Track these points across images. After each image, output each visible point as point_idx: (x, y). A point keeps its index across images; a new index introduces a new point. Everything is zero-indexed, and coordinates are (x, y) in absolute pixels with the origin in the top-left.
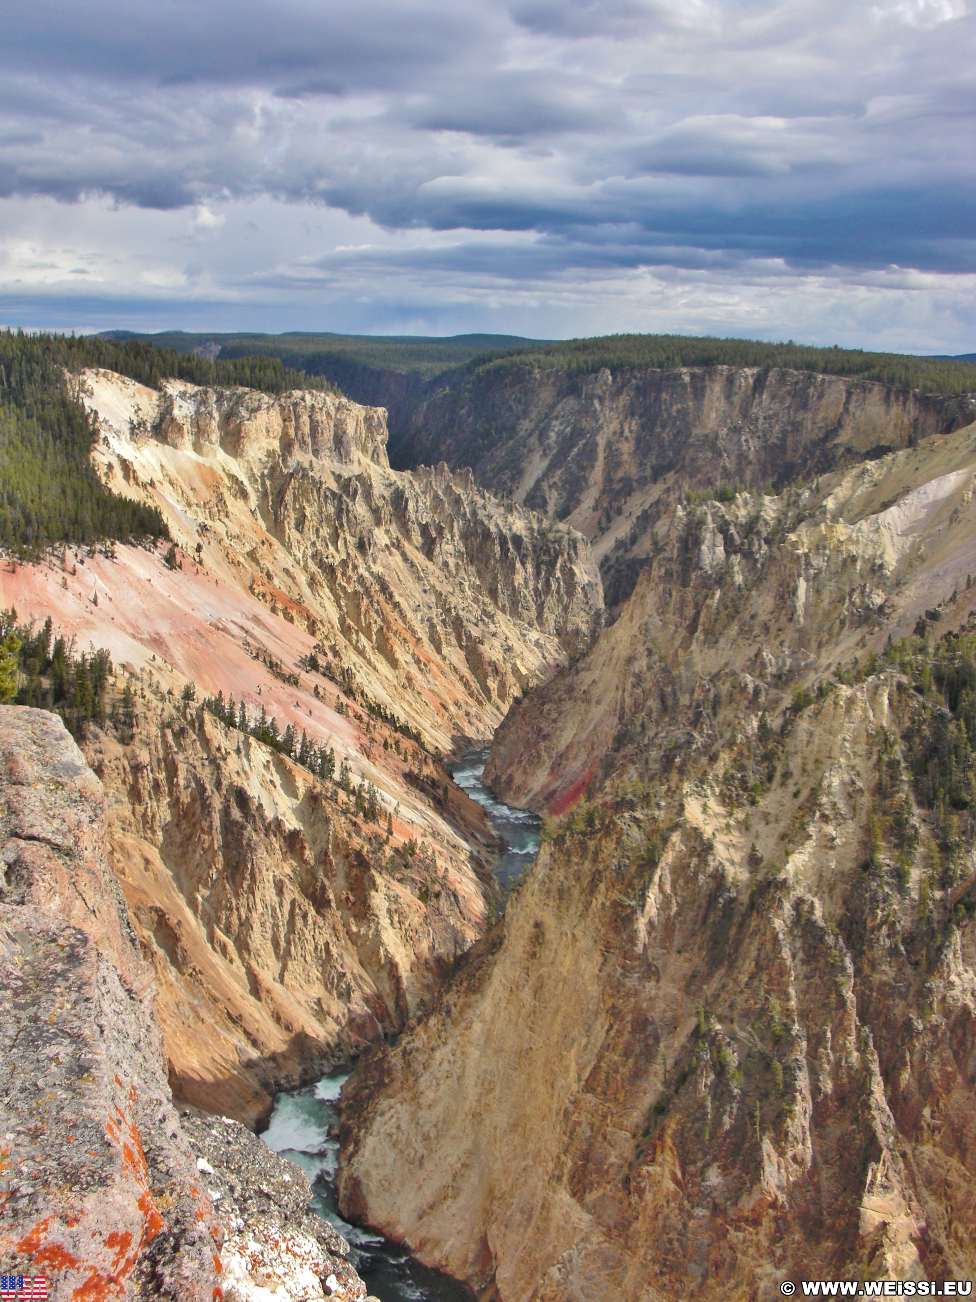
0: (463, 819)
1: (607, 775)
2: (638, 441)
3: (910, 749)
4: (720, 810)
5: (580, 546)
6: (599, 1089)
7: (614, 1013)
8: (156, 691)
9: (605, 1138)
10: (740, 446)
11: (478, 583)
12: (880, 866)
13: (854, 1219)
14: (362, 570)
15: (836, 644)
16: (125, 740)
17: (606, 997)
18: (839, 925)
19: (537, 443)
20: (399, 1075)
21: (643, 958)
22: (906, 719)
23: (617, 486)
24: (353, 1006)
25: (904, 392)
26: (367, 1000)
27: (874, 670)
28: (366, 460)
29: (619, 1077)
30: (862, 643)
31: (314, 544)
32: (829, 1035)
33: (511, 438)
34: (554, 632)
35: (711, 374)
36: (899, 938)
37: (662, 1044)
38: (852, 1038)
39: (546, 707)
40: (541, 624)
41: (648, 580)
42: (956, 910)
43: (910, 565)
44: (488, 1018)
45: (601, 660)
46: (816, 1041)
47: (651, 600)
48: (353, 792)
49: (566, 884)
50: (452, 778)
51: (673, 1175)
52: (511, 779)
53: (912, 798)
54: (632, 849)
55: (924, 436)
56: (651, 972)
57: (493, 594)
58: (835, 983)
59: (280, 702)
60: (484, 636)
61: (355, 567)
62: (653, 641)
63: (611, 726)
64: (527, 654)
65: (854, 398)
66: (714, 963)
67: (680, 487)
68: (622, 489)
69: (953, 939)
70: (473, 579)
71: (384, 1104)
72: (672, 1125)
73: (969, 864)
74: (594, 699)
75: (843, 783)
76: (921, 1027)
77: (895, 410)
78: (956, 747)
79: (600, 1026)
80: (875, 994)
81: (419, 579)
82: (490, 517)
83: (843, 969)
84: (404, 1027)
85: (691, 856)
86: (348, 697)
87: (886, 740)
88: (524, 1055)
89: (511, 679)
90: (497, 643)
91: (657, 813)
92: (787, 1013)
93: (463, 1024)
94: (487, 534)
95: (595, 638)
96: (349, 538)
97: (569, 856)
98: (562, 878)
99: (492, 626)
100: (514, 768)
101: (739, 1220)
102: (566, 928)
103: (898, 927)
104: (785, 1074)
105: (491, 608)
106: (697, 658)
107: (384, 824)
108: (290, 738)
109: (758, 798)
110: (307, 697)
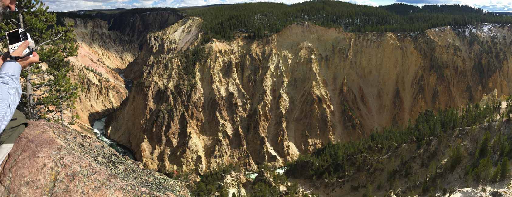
3: (183, 67)
4: (158, 78)
5: (135, 42)
8: (77, 65)
11: (121, 48)
13: (186, 132)
16: (73, 72)
18: (177, 93)
19: (128, 26)
21: (150, 100)
22: (182, 63)
24: (106, 108)
28: (105, 30)
32: (178, 107)
33: (125, 25)
38: (181, 107)
39: (132, 65)
40: (131, 53)
42: (192, 89)
43: (179, 41)
48: (105, 79)
54: (147, 85)
57: (124, 49)
64: (129, 58)
66: (160, 100)
82: (122, 37)
83: (178, 98)
85: (155, 85)
86: (104, 65)
91: (150, 79)
94: (122, 40)
97: (138, 87)
103: (185, 92)
104: (173, 114)
107: (110, 83)
108: (96, 71)
109: (163, 76)
110: (98, 65)
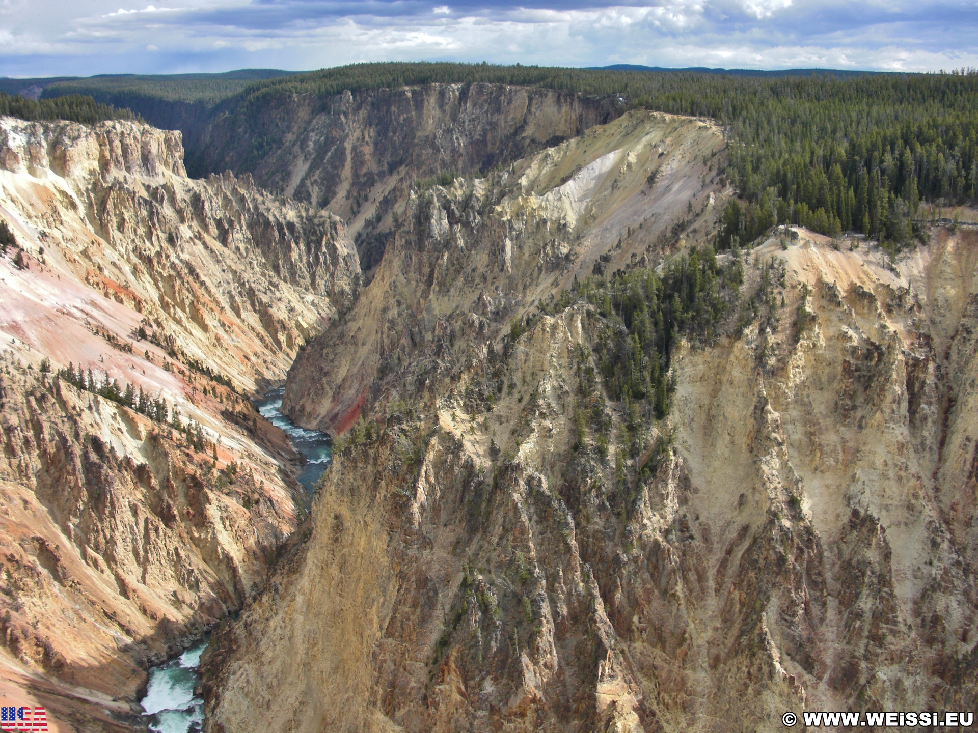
0: (270, 442)
1: (375, 398)
2: (376, 144)
3: (600, 359)
4: (465, 417)
5: (339, 227)
6: (397, 634)
7: (402, 576)
8: (18, 368)
9: (405, 669)
10: (453, 143)
11: (264, 261)
12: (587, 446)
13: (592, 702)
14: (173, 258)
15: (537, 286)
17: (395, 565)
18: (561, 493)
19: (299, 151)
20: (243, 642)
21: (419, 533)
22: (595, 337)
23: (363, 180)
24: (202, 594)
25: (571, 95)
26: (212, 587)
27: (569, 303)
28: (169, 173)
29: (410, 623)
30: (555, 283)
31: (133, 241)
32: (561, 573)
33: (279, 148)
34: (324, 293)
35: (427, 90)
36: (604, 497)
37: (440, 595)
38: (578, 573)
39: (325, 351)
40: (315, 288)
41: (393, 249)
42: (643, 472)
43: (586, 223)
44: (307, 591)
45: (363, 312)
46: (552, 579)
47: (397, 263)
48: (184, 430)
49: (355, 484)
50: (258, 412)
51: (459, 689)
52: (303, 408)
53: (604, 394)
54: (403, 453)
55: (587, 128)
56: (426, 543)
57: (276, 268)
58: (562, 535)
59: (119, 366)
60: (272, 301)
61: (168, 257)
62: (401, 294)
63: (375, 361)
64: (306, 312)
65: (534, 102)
66: (472, 530)
67: (410, 177)
68: (367, 181)
69: (643, 494)
70: (259, 258)
71: (235, 665)
72: (454, 653)
73: (649, 438)
74: (360, 342)
75: (553, 388)
76: (626, 559)
77: (565, 109)
78: (633, 354)
79: (392, 587)
80: (591, 540)
81: (218, 261)
82: (268, 210)
83: (567, 524)
84: (242, 605)
85: (447, 454)
86: (172, 357)
87: (582, 354)
88: (337, 615)
89: (295, 332)
90: (282, 306)
91: (418, 424)
92: (529, 560)
93: (289, 598)
94: (267, 223)
95: (356, 296)
96: (161, 234)
97: (356, 462)
98: (352, 480)
99: (277, 294)
100: (304, 400)
101: (510, 715)
102: (359, 517)
103: (603, 489)
104: (532, 605)
105: (275, 280)
106: (435, 304)
107: (210, 453)
108: (130, 394)
109: (493, 406)
110: (140, 361)
